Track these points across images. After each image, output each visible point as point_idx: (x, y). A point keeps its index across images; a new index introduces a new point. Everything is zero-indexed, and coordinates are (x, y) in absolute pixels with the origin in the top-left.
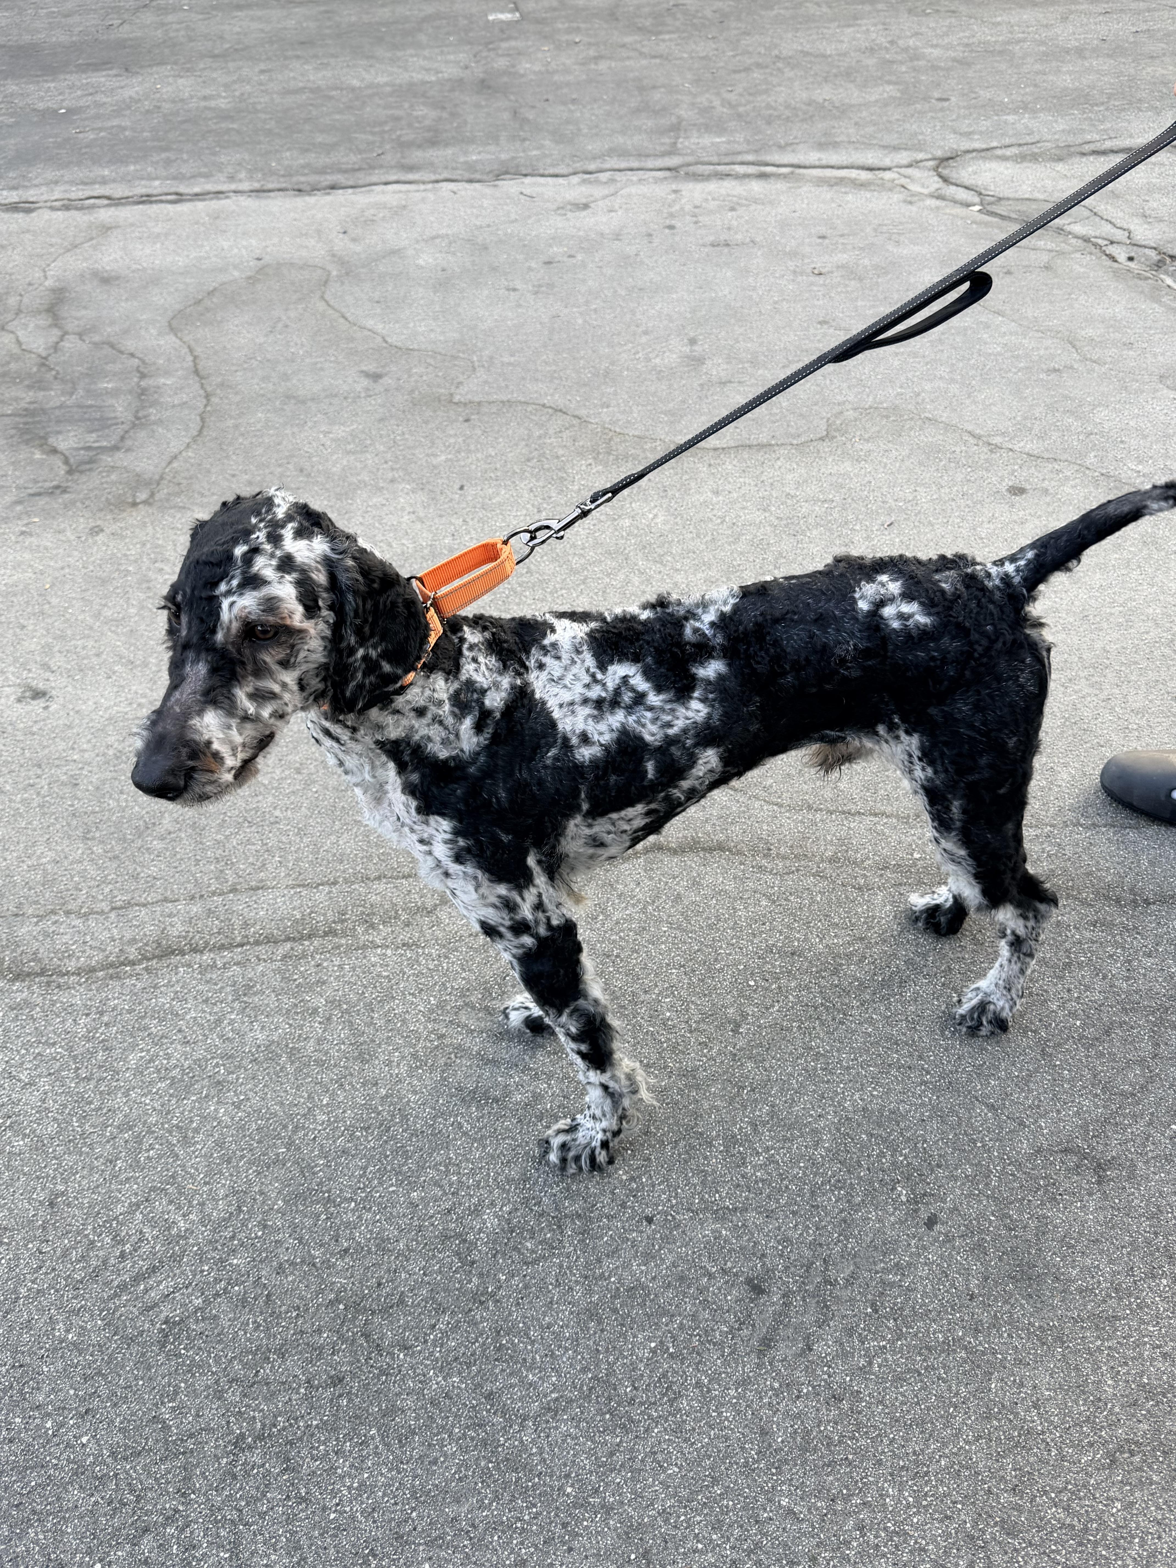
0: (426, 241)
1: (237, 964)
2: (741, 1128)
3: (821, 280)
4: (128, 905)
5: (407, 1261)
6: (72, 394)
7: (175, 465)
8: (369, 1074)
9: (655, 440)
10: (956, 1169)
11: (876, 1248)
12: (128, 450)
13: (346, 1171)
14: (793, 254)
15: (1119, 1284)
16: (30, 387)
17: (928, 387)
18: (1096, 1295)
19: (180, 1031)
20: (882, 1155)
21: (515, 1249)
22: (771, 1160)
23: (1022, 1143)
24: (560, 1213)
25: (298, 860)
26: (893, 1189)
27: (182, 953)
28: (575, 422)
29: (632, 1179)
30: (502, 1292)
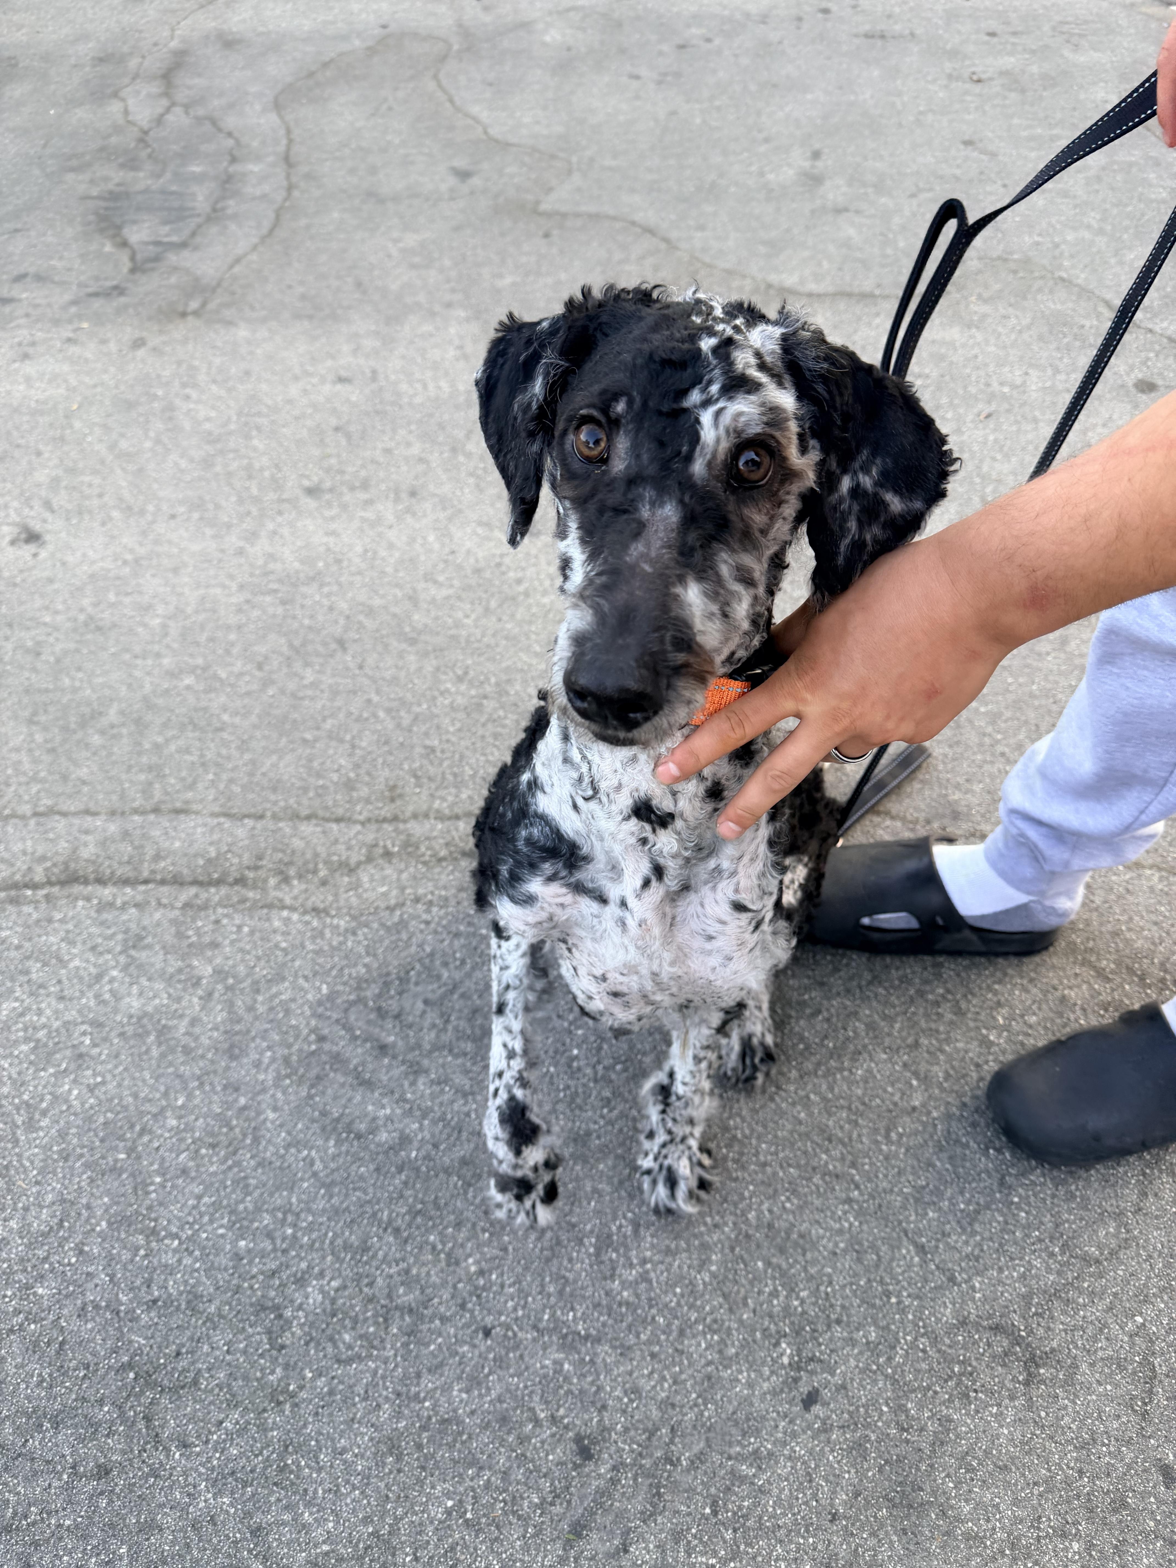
0: (559, 13)
1: (136, 905)
2: (621, 1226)
3: (977, 88)
4: (51, 812)
5: (214, 1329)
6: (159, 176)
7: (236, 269)
8: (234, 1076)
9: (744, 277)
10: (858, 1330)
11: (736, 1423)
12: (196, 248)
13: (180, 1197)
14: (953, 54)
15: (1018, 1538)
16: (122, 166)
17: (1070, 237)
18: (986, 1547)
19: (59, 982)
20: (774, 1294)
21: (331, 1339)
22: (644, 1277)
23: (946, 1307)
24: (392, 1301)
25: (231, 781)
26: (777, 1344)
27: (86, 882)
28: (663, 246)
29: (481, 1273)
30: (304, 1395)
